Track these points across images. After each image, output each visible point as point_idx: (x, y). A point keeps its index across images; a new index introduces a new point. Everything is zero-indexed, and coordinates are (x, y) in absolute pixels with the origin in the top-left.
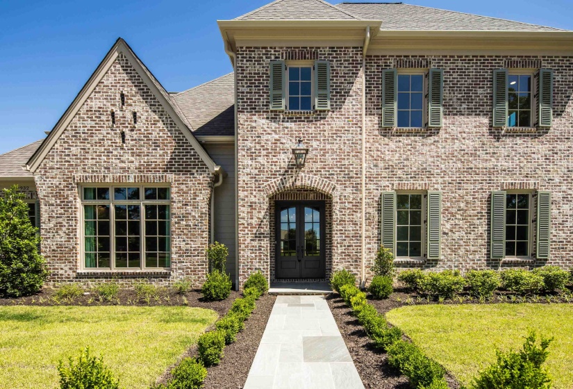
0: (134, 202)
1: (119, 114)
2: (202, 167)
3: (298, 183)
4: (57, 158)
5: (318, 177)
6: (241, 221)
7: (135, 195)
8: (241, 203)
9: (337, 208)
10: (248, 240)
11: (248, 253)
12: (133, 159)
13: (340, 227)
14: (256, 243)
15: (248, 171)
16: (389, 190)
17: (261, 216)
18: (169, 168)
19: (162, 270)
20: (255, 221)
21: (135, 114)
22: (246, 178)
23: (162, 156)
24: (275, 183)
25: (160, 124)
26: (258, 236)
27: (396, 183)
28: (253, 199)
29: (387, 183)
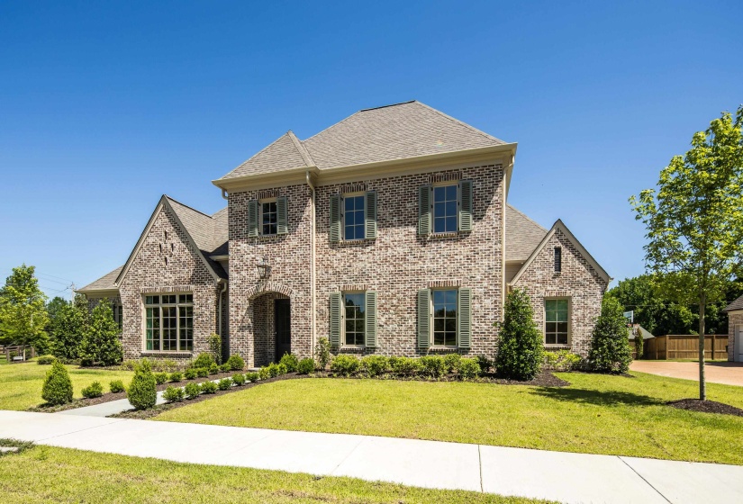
0: (172, 305)
1: (163, 245)
2: (211, 280)
3: (267, 289)
4: (131, 277)
5: (279, 285)
6: (231, 318)
7: (173, 299)
8: (231, 304)
9: (293, 307)
10: (235, 332)
11: (235, 340)
12: (171, 276)
13: (295, 322)
14: (240, 334)
15: (235, 281)
16: (337, 291)
17: (244, 313)
18: (192, 281)
19: (188, 352)
20: (239, 318)
21: (172, 245)
22: (234, 287)
23: (187, 273)
24: (252, 289)
25: (187, 251)
26: (242, 329)
27: (342, 285)
28: (239, 302)
29: (335, 286)
